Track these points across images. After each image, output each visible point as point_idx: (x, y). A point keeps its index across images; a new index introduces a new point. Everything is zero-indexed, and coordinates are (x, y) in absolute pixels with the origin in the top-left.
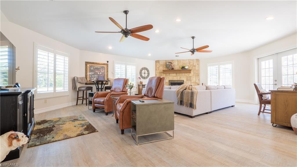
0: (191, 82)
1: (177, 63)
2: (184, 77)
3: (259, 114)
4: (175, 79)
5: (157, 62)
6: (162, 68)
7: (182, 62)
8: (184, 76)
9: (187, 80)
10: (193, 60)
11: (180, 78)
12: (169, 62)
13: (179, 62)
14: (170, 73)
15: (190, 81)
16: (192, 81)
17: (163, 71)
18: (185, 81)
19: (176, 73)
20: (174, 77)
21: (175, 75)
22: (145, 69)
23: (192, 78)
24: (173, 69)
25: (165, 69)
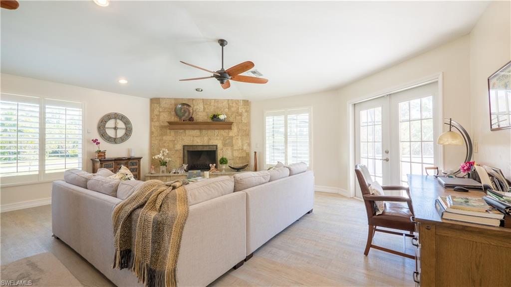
0: (233, 150)
1: (203, 108)
2: (218, 138)
3: (366, 253)
4: (198, 142)
5: (154, 101)
6: (166, 117)
7: (212, 104)
8: (217, 136)
9: (224, 145)
10: (237, 102)
11: (210, 139)
12: (183, 104)
13: (207, 104)
14: (185, 129)
15: (230, 148)
16: (235, 148)
17: (170, 123)
18: (220, 146)
19: (200, 129)
20: (195, 138)
21: (197, 132)
22: (115, 118)
23: (234, 141)
24: (191, 119)
25: (174, 119)
